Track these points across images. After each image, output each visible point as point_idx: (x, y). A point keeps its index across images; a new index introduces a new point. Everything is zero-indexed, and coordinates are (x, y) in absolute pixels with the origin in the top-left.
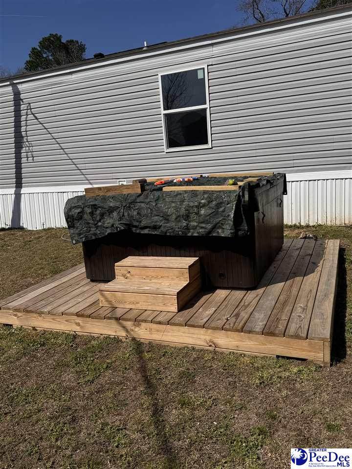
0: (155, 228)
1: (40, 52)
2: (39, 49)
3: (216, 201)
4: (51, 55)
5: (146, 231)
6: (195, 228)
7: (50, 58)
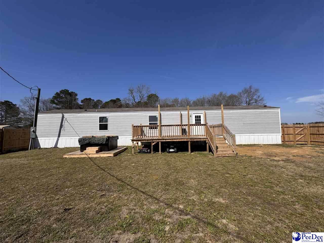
0: (94, 142)
1: (60, 94)
2: (59, 93)
3: (103, 139)
4: (64, 96)
5: (92, 143)
6: (100, 142)
7: (63, 96)
